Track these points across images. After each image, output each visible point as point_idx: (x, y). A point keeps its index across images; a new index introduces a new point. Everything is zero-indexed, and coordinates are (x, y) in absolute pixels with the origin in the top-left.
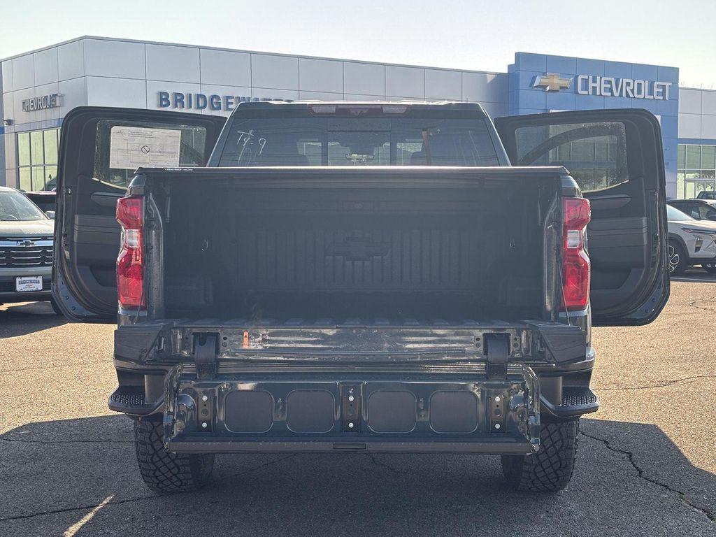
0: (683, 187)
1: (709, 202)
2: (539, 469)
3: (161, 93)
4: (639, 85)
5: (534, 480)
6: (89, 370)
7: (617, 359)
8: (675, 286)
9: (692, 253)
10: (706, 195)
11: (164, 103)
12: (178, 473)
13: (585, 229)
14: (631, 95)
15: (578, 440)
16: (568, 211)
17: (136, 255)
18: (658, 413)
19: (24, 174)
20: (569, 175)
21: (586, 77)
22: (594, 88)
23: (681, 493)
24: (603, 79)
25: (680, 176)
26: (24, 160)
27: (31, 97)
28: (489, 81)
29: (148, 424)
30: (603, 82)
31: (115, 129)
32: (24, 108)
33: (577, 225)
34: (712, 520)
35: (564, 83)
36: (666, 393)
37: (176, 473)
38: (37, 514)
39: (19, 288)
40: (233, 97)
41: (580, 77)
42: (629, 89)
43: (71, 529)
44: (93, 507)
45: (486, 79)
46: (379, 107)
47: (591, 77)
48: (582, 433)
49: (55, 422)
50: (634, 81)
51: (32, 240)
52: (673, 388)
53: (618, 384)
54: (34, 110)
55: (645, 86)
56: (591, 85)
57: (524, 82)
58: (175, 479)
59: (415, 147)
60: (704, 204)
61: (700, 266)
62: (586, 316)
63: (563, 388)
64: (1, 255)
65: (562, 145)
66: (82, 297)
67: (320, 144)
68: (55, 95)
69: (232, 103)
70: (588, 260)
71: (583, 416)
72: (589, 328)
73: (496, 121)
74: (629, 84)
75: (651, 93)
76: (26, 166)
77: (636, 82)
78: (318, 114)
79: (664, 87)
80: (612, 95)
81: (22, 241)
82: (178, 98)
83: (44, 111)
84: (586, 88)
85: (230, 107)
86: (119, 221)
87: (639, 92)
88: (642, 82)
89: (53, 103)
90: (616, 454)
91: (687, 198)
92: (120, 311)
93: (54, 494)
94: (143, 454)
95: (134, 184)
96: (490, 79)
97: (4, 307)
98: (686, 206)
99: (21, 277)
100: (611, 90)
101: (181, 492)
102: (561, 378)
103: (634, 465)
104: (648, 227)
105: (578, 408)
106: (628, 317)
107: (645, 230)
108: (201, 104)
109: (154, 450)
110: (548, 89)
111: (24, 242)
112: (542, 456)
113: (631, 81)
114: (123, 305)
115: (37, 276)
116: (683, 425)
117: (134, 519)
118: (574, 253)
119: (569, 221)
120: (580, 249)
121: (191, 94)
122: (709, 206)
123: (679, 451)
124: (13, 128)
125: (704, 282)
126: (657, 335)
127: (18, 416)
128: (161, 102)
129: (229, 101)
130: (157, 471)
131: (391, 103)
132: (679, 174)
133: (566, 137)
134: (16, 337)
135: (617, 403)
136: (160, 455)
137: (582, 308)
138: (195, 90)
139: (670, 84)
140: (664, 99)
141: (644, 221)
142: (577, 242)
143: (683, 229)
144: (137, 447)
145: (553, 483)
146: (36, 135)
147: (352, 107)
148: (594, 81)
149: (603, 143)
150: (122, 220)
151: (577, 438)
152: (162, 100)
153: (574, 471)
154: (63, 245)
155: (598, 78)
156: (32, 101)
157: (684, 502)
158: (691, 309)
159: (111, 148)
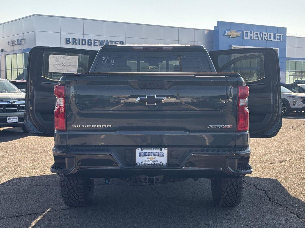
0: (288, 78)
1: (299, 85)
2: (228, 197)
3: (67, 38)
4: (270, 35)
5: (226, 202)
6: (39, 156)
7: (260, 151)
8: (285, 120)
9: (292, 107)
10: (298, 82)
11: (68, 43)
12: (78, 198)
13: (247, 98)
14: (266, 39)
15: (244, 185)
16: (240, 91)
17: (62, 109)
18: (278, 174)
19: (9, 72)
20: (240, 76)
21: (247, 32)
22: (251, 36)
23: (286, 207)
24: (254, 32)
25: (287, 74)
26: (8, 67)
27: (12, 40)
28: (206, 33)
29: (66, 178)
30: (254, 34)
31: (51, 56)
32: (8, 45)
33: (243, 97)
34: (299, 218)
35: (238, 34)
36: (281, 166)
37: (77, 199)
38: (20, 216)
39: (9, 121)
40: (97, 40)
41: (245, 32)
42: (265, 37)
43: (34, 222)
44: (43, 213)
45: (204, 32)
46: (161, 47)
47: (249, 32)
48: (246, 183)
49: (25, 177)
50: (267, 33)
51: (14, 101)
52: (283, 164)
53: (261, 162)
54: (13, 45)
55: (272, 35)
56: (249, 35)
57: (221, 34)
58: (77, 201)
59: (176, 63)
60: (297, 86)
61: (296, 112)
62: (247, 134)
63: (238, 164)
64: (1, 107)
65: (237, 63)
66: (37, 125)
67: (136, 62)
68: (22, 39)
69: (97, 43)
70: (248, 111)
71: (246, 175)
72: (248, 138)
73: (210, 53)
74: (265, 35)
75: (275, 38)
76: (9, 69)
77: (268, 34)
78: (136, 50)
79: (280, 36)
80: (258, 39)
81: (10, 101)
82: (74, 40)
83: (17, 46)
84: (247, 36)
85: (96, 44)
86: (55, 95)
87: (270, 38)
88: (271, 34)
89: (21, 42)
90: (260, 191)
91: (290, 83)
92: (56, 132)
93: (27, 207)
94: (64, 191)
95: (61, 80)
96: (206, 32)
97: (2, 129)
98: (289, 87)
99: (9, 116)
100: (258, 37)
101: (80, 207)
102: (237, 159)
103: (267, 196)
104: (273, 96)
105: (244, 172)
106: (265, 134)
107: (272, 98)
108: (84, 43)
109: (69, 189)
110: (231, 36)
111: (11, 102)
112: (229, 192)
113: (266, 33)
114: (57, 130)
115: (16, 116)
116: (288, 179)
117: (60, 218)
118: (242, 108)
119: (240, 95)
120: (245, 107)
121: (79, 39)
122: (299, 87)
123: (286, 190)
124: (4, 53)
125: (297, 119)
126: (277, 141)
127: (10, 175)
128: (67, 42)
129: (96, 42)
130: (70, 198)
131: (166, 45)
132: (287, 73)
133: (239, 59)
134: (8, 142)
135: (260, 170)
136: (71, 191)
137: (246, 131)
138: (81, 37)
139: (283, 35)
140: (280, 41)
141: (271, 94)
142: (244, 104)
143: (288, 96)
144: (61, 188)
145: (234, 203)
146: (14, 56)
147: (150, 47)
148: (251, 33)
149: (254, 62)
150: (56, 94)
151: (244, 184)
152: (67, 41)
153: (242, 198)
154: (29, 104)
155: (252, 32)
156: (12, 42)
157: (288, 211)
158: (291, 130)
159: (49, 64)
